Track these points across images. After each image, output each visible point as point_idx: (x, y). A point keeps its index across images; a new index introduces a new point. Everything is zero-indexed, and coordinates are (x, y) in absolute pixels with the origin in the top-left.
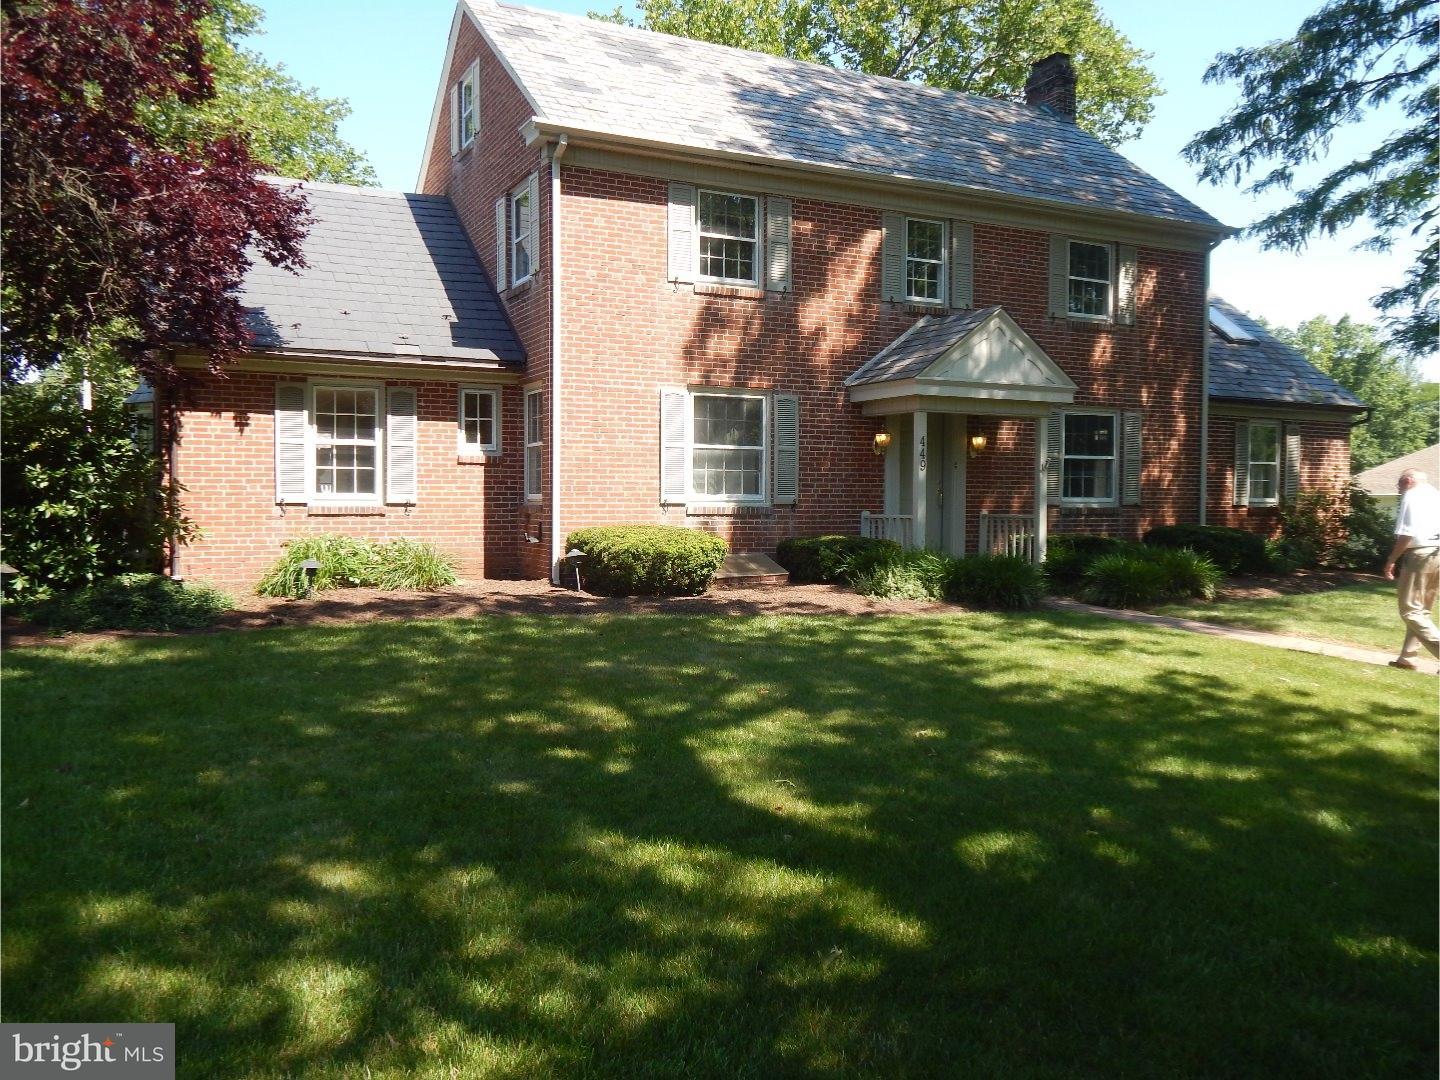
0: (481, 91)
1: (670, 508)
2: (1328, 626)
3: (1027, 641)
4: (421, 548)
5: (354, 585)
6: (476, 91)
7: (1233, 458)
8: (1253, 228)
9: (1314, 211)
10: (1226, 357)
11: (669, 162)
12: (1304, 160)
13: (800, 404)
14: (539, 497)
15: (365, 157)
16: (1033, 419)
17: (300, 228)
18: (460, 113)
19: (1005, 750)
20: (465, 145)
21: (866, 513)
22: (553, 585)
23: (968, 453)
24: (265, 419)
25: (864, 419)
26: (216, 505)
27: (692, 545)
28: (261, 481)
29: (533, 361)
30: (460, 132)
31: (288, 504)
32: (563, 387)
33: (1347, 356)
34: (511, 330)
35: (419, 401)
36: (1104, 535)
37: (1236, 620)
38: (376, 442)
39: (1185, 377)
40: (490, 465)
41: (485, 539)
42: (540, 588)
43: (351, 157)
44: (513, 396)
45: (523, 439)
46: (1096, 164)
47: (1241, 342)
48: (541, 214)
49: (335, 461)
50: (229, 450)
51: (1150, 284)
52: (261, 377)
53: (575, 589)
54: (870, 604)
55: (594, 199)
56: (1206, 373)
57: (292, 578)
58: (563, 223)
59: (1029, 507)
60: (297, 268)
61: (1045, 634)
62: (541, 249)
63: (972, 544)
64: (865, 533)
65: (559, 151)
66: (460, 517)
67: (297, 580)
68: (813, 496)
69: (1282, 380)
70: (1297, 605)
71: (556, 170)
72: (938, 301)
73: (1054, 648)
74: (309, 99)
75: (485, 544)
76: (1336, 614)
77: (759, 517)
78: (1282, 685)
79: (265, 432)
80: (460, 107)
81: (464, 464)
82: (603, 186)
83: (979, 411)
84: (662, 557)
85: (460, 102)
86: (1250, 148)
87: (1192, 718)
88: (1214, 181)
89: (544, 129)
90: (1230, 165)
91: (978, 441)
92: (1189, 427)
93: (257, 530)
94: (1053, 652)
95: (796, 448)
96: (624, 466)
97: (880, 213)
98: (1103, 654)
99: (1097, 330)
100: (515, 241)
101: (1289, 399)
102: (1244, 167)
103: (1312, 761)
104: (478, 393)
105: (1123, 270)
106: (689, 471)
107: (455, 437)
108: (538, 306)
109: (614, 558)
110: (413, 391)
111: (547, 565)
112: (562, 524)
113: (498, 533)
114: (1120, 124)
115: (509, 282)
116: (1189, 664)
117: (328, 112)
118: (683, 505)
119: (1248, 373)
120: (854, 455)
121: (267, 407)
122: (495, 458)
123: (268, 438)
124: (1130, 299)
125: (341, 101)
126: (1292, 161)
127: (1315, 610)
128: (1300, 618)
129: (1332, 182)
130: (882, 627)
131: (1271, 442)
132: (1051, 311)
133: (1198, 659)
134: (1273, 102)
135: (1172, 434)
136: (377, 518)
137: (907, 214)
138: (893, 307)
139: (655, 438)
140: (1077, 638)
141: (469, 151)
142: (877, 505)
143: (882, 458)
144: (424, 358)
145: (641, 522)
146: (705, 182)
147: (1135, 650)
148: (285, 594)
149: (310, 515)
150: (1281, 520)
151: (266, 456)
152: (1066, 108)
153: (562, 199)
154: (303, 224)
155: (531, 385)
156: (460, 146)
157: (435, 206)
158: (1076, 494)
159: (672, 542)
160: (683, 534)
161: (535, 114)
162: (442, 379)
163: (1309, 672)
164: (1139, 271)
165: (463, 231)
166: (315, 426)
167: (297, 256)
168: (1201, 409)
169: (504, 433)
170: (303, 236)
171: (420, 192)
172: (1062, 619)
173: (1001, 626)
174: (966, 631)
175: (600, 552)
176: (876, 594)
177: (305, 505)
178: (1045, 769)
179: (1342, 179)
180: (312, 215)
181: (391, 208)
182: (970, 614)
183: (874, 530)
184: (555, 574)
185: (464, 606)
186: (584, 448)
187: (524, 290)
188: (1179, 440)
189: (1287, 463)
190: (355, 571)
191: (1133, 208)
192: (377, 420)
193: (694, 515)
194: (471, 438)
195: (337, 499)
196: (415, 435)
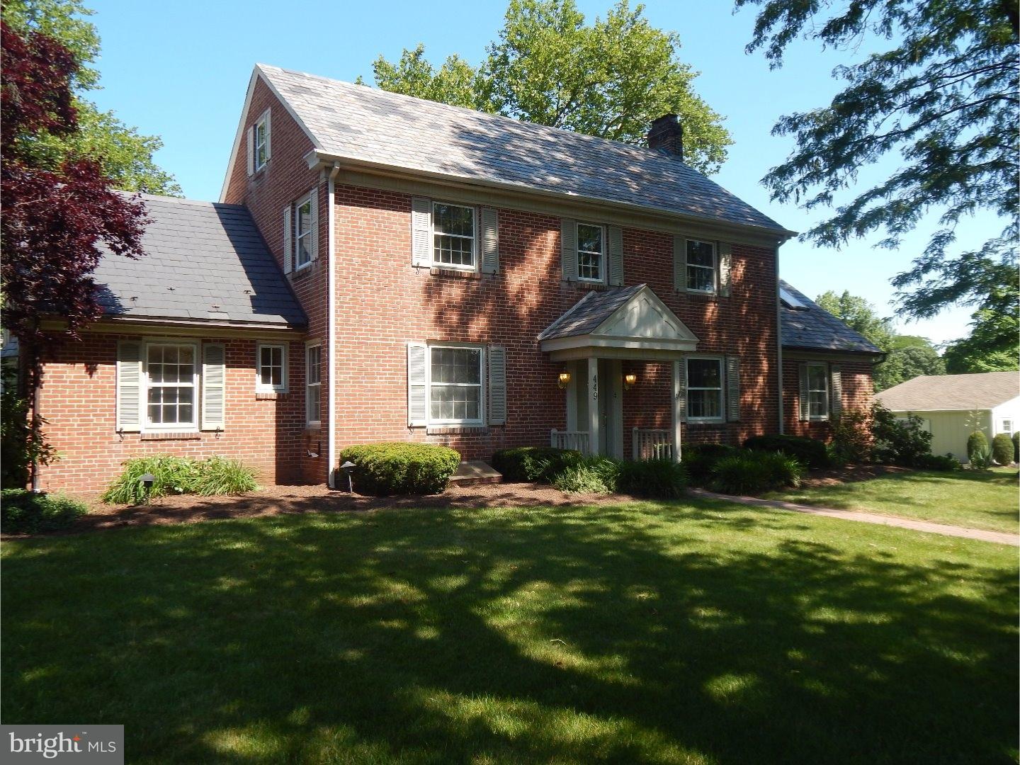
0: (272, 131)
1: (416, 430)
2: (881, 504)
3: (686, 522)
4: (230, 463)
5: (178, 493)
6: (268, 131)
7: (798, 388)
8: (810, 233)
9: (851, 221)
10: (789, 319)
11: (413, 182)
12: (839, 187)
13: (507, 353)
14: (319, 422)
15: (173, 178)
16: (667, 363)
17: (139, 227)
18: (255, 146)
19: (706, 607)
20: (258, 169)
21: (554, 431)
22: (330, 489)
23: (623, 386)
24: (109, 369)
25: (551, 363)
26: (69, 434)
27: (435, 456)
28: (105, 415)
29: (313, 323)
30: (255, 159)
31: (125, 432)
32: (336, 342)
33: (848, 318)
34: (296, 301)
35: (227, 354)
36: (717, 443)
37: (820, 502)
38: (194, 384)
39: (767, 334)
40: (280, 400)
41: (276, 455)
42: (321, 491)
43: (163, 178)
44: (297, 349)
45: (304, 381)
46: (699, 188)
47: (798, 309)
48: (319, 218)
49: (162, 399)
50: (81, 392)
51: (741, 270)
52: (107, 337)
53: (349, 491)
54: (566, 497)
55: (358, 208)
56: (780, 330)
57: (132, 490)
58: (336, 224)
59: (668, 424)
60: (136, 255)
61: (696, 516)
62: (320, 243)
63: (628, 452)
64: (554, 445)
65: (334, 174)
66: (258, 439)
67: (135, 490)
68: (517, 419)
69: (826, 334)
70: (857, 489)
71: (331, 187)
72: (600, 280)
73: (708, 527)
74: (131, 135)
75: (276, 459)
76: (886, 495)
77: (478, 435)
78: (873, 548)
79: (109, 378)
80: (255, 142)
81: (261, 400)
82: (364, 199)
83: (632, 357)
84: (414, 466)
85: (255, 139)
86: (804, 178)
87: (822, 577)
88: (781, 200)
89: (323, 158)
90: (792, 190)
91: (630, 378)
92: (770, 367)
93: (101, 452)
94: (707, 529)
95: (504, 384)
96: (381, 399)
97: (559, 219)
98: (743, 530)
99: (706, 300)
100: (298, 237)
101: (834, 347)
102: (801, 191)
103: (918, 606)
104: (272, 347)
105: (723, 260)
106: (428, 403)
107: (255, 380)
108: (317, 284)
109: (378, 468)
110: (222, 346)
111: (325, 473)
112: (336, 443)
113: (286, 451)
114: (706, 163)
115: (294, 267)
116: (804, 536)
117: (145, 145)
118: (424, 427)
119: (804, 329)
120: (545, 389)
121: (110, 359)
122: (284, 394)
123: (112, 382)
124: (729, 280)
125: (156, 138)
126: (832, 188)
127: (870, 493)
128: (862, 499)
129: (860, 202)
130: (580, 514)
131: (821, 376)
132: (676, 287)
133: (808, 531)
134: (820, 149)
135: (759, 372)
136: (194, 442)
137: (577, 221)
138: (569, 285)
139: (403, 379)
140: (720, 519)
141: (262, 173)
142: (562, 426)
143: (564, 391)
144: (231, 321)
145: (394, 440)
146: (438, 197)
147: (762, 525)
148: (126, 502)
149: (142, 440)
150: (832, 430)
151: (109, 397)
152: (677, 152)
153: (335, 208)
154: (141, 224)
155: (313, 341)
156: (255, 169)
157: (235, 212)
158: (696, 414)
159: (421, 455)
160: (428, 449)
161: (315, 147)
162: (244, 337)
163: (884, 538)
164: (734, 261)
165: (257, 230)
166: (147, 373)
167: (136, 247)
168: (777, 355)
169: (291, 377)
170: (142, 232)
171: (222, 202)
172: (702, 504)
173: (662, 510)
174: (640, 515)
175: (367, 463)
176: (570, 489)
177: (139, 432)
178: (740, 621)
179: (867, 200)
180: (148, 217)
181: (203, 214)
182: (638, 503)
183: (560, 442)
184: (331, 480)
185: (267, 507)
186: (352, 386)
187: (306, 272)
188: (764, 376)
189: (834, 391)
190: (179, 482)
191: (728, 218)
192: (195, 368)
193: (431, 434)
194: (265, 380)
195: (164, 428)
196: (224, 379)
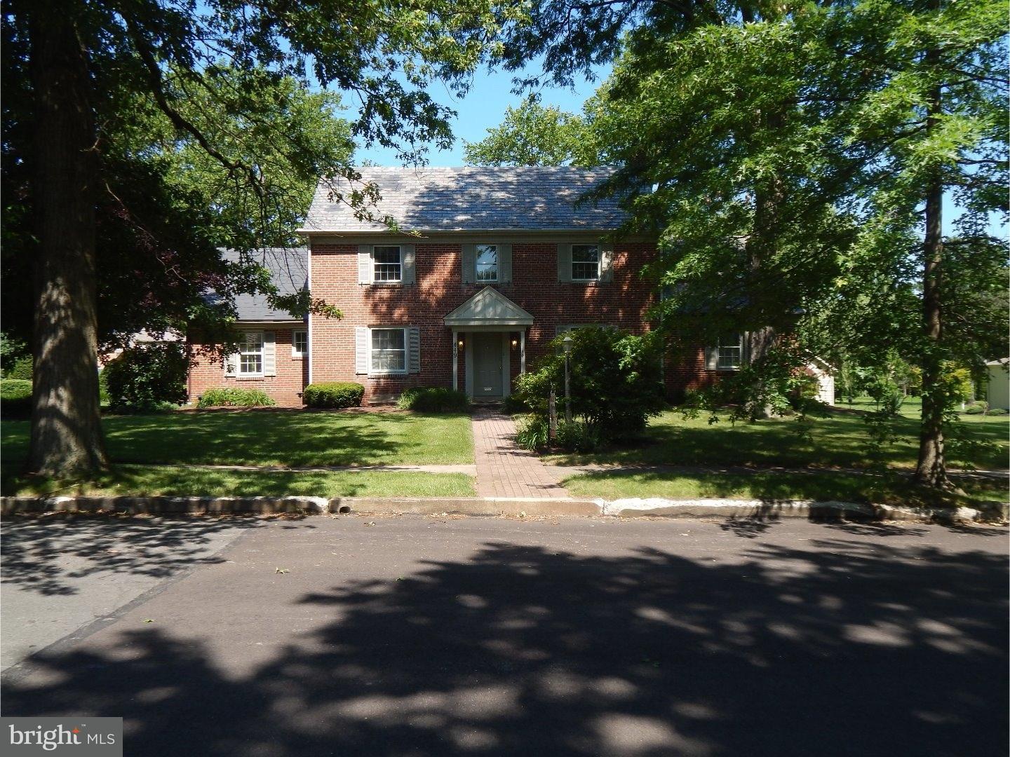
1: (361, 376)
13: (421, 330)
26: (204, 378)
28: (219, 369)
31: (229, 377)
35: (276, 337)
38: (262, 353)
40: (305, 360)
49: (248, 361)
51: (623, 261)
55: (326, 256)
58: (313, 266)
66: (293, 380)
68: (428, 369)
77: (401, 379)
81: (294, 360)
82: (330, 250)
84: (322, 394)
91: (514, 342)
95: (419, 349)
96: (339, 359)
97: (460, 245)
104: (300, 332)
105: (604, 256)
106: (370, 360)
107: (292, 350)
110: (273, 333)
118: (366, 374)
124: (610, 269)
132: (559, 280)
136: (262, 381)
137: (475, 244)
138: (468, 285)
139: (353, 348)
143: (462, 352)
146: (377, 243)
149: (237, 381)
153: (312, 257)
162: (286, 328)
164: (616, 255)
177: (235, 377)
186: (323, 352)
192: (261, 345)
193: (370, 378)
194: (298, 350)
195: (247, 375)
196: (275, 350)
